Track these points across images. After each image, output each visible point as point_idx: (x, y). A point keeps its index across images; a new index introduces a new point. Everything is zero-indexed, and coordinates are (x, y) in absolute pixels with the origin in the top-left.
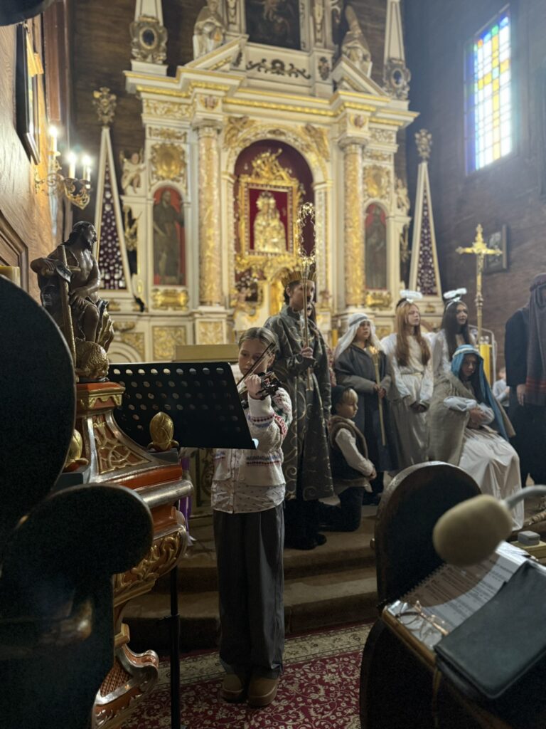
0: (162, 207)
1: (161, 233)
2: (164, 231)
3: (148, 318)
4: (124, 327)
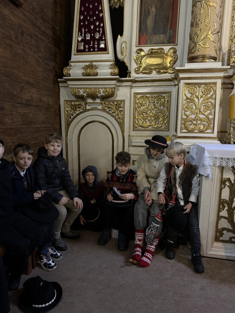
3: (129, 84)
4: (102, 94)
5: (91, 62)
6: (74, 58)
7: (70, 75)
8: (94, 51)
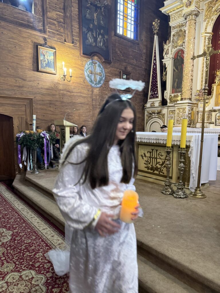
0: (178, 59)
1: (176, 71)
2: (178, 70)
3: (167, 108)
4: (157, 112)
5: (153, 102)
6: (149, 101)
7: (146, 107)
8: (154, 98)
